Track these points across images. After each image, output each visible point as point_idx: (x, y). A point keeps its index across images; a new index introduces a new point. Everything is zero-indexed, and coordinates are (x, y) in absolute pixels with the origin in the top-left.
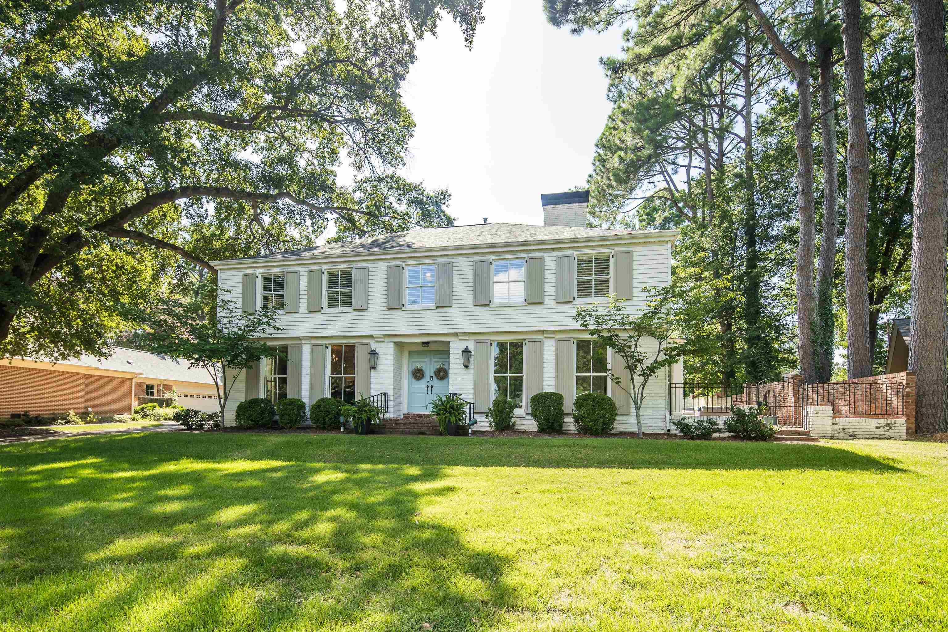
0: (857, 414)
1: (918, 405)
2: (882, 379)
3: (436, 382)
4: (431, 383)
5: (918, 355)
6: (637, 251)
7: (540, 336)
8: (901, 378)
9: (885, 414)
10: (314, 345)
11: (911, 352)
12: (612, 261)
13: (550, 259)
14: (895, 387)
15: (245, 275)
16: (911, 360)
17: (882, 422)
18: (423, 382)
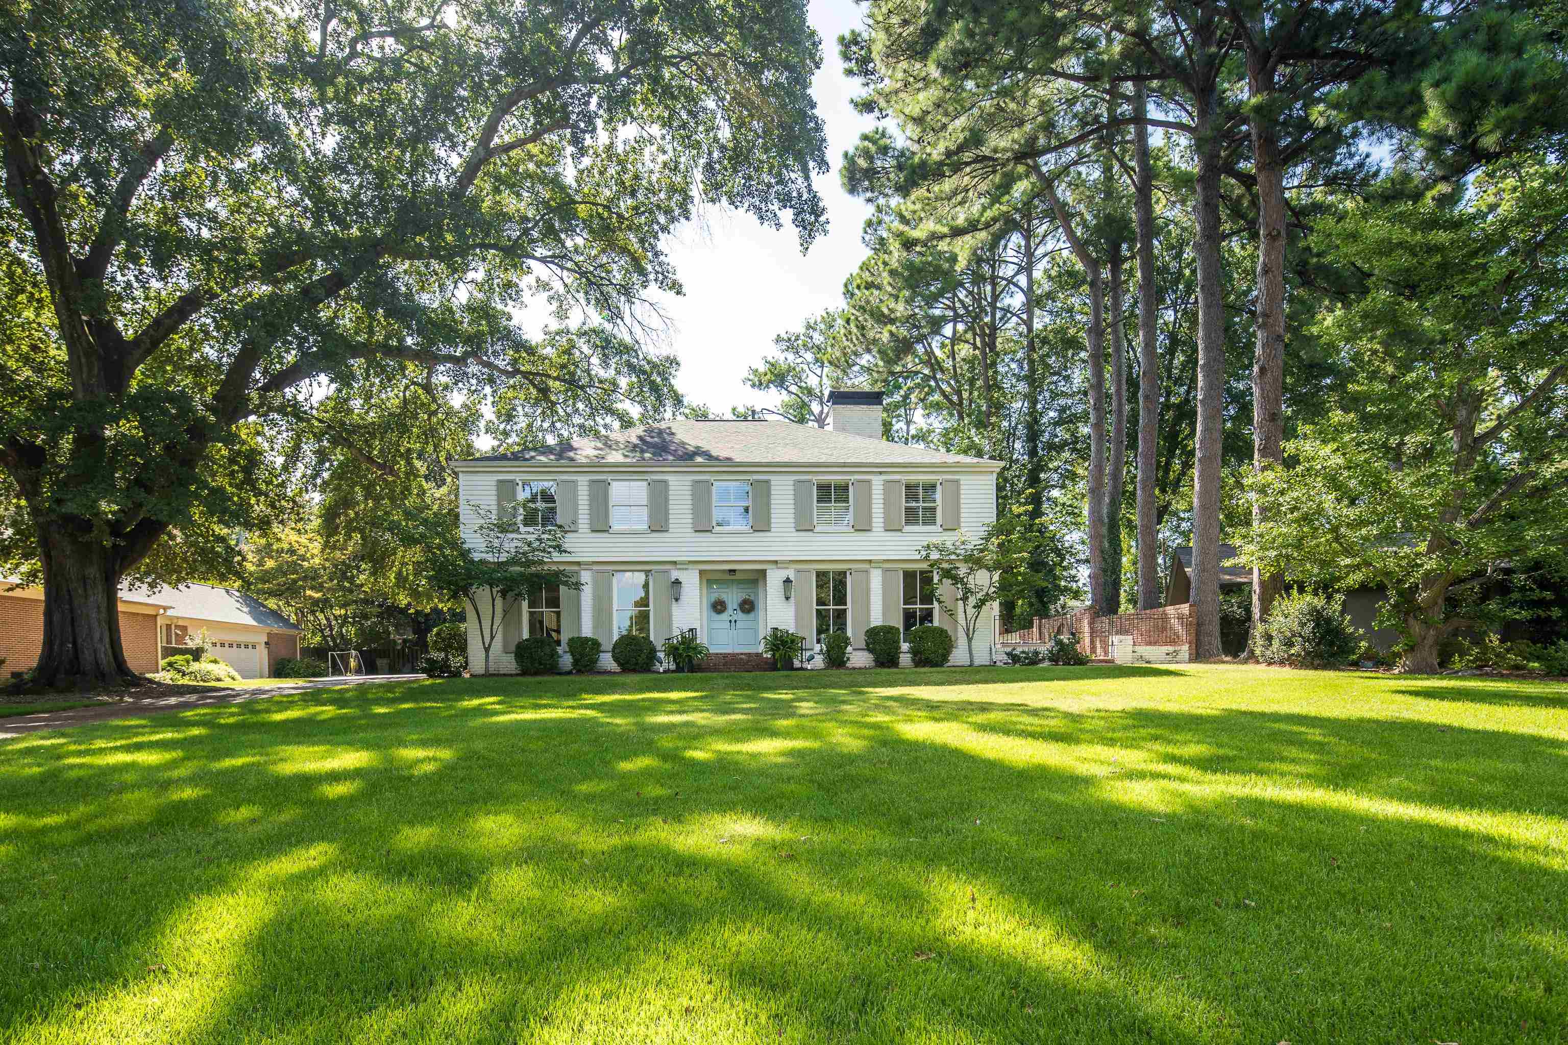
0: (1150, 643)
1: (1198, 634)
2: (1170, 610)
3: (740, 616)
4: (735, 618)
5: (1198, 588)
6: (964, 479)
7: (867, 566)
8: (1185, 608)
9: (1173, 642)
10: (598, 572)
11: (1193, 585)
12: (939, 487)
13: (877, 483)
14: (1180, 618)
15: (500, 482)
16: (1192, 593)
17: (1171, 649)
18: (725, 616)
